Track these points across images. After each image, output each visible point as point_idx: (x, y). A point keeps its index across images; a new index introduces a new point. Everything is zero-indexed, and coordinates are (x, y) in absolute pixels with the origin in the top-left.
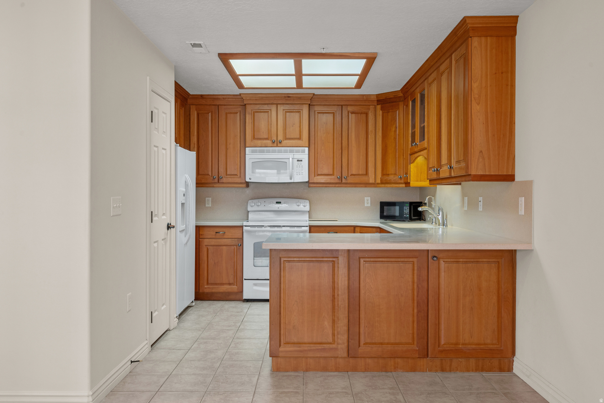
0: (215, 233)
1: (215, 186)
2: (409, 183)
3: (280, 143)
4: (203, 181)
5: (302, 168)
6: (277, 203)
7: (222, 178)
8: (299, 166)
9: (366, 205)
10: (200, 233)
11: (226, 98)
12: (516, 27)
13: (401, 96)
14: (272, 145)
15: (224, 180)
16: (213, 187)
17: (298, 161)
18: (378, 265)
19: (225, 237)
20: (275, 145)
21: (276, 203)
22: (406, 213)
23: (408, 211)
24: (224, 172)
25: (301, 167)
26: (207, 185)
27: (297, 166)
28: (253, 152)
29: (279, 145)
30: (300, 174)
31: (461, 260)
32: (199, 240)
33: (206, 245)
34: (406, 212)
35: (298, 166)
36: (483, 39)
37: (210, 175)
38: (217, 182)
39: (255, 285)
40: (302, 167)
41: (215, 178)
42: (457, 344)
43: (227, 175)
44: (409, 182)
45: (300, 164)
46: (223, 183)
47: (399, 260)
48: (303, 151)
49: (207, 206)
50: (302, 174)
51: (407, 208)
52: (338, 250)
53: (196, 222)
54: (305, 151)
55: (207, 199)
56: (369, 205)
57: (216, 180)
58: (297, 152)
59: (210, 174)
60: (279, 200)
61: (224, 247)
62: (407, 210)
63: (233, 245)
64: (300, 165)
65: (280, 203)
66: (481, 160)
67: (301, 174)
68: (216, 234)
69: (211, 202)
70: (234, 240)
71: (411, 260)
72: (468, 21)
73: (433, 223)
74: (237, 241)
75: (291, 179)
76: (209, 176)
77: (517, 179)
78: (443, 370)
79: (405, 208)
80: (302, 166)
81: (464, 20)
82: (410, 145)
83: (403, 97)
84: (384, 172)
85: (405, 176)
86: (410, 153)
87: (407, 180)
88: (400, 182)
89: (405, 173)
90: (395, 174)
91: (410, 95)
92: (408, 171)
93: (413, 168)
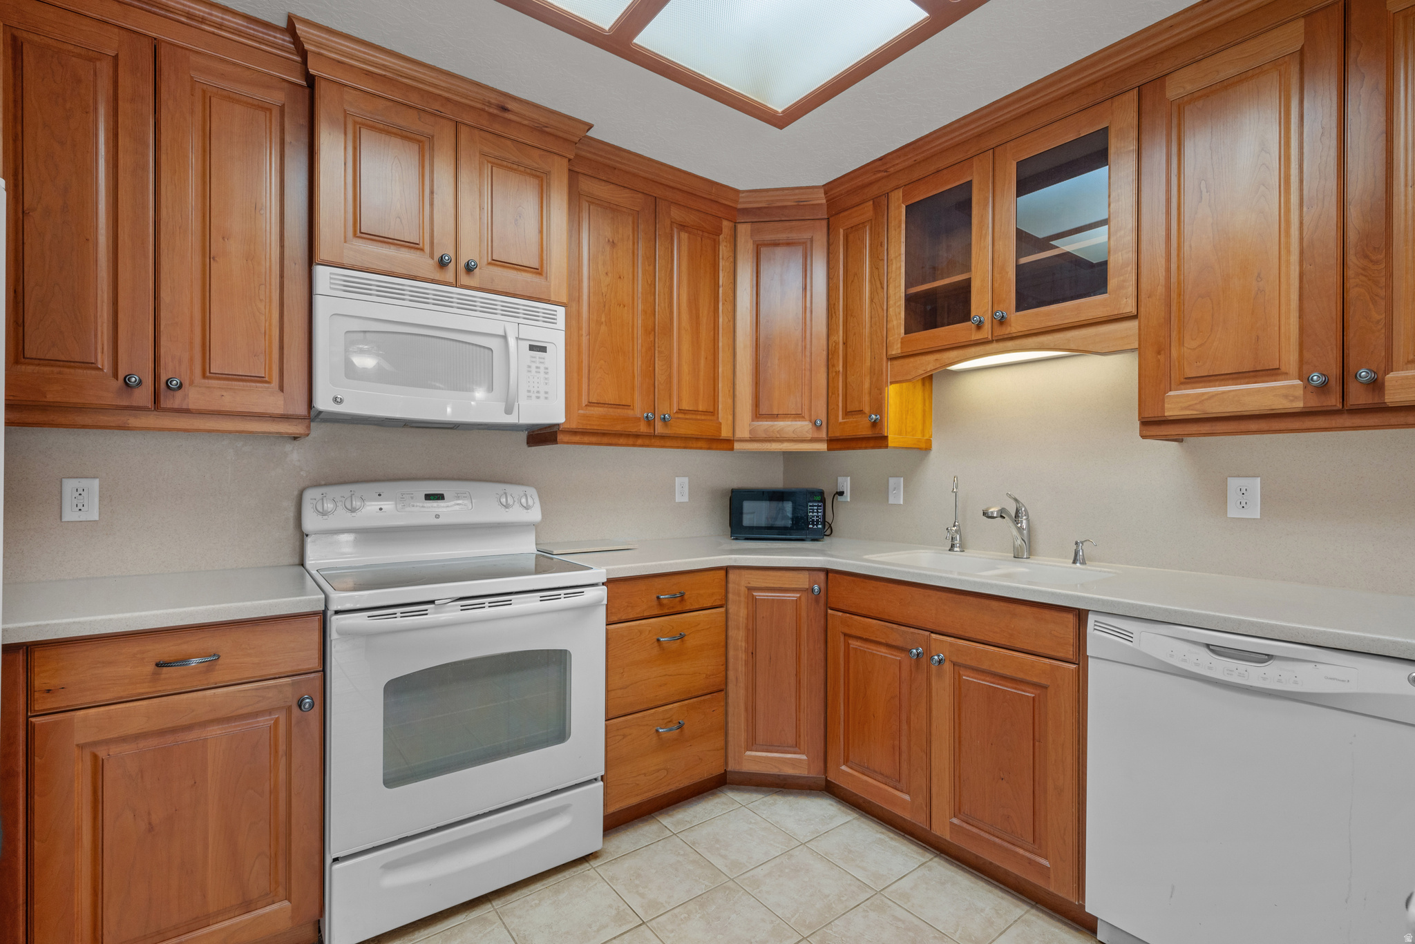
0: (151, 668)
1: (133, 422)
2: (887, 437)
3: (469, 269)
4: (50, 398)
5: (546, 376)
6: (429, 497)
7: (180, 387)
8: (537, 367)
9: (678, 499)
10: (39, 682)
11: (203, 20)
13: (818, 204)
14: (437, 276)
15: (194, 397)
16: (123, 428)
17: (532, 348)
19: (219, 676)
20: (449, 275)
21: (426, 499)
22: (815, 519)
23: (820, 514)
24: (191, 360)
25: (542, 370)
26: (80, 419)
27: (529, 367)
28: (349, 287)
29: (464, 279)
30: (538, 398)
32: (28, 725)
33: (81, 747)
34: (813, 516)
35: (533, 369)
37: (102, 370)
38: (150, 404)
39: (391, 867)
40: (546, 373)
41: (140, 383)
43: (208, 378)
44: (886, 435)
45: (538, 360)
46: (187, 411)
48: (551, 319)
49: (70, 515)
50: (546, 398)
51: (818, 506)
53: (3, 624)
54: (558, 317)
55: (69, 485)
56: (686, 499)
57: (143, 396)
58: (531, 316)
59: (104, 361)
60: (434, 488)
61: (215, 731)
62: (818, 512)
63: (270, 711)
64: (538, 365)
65: (440, 497)
67: (542, 395)
68: (154, 674)
69: (97, 500)
70: (275, 686)
73: (956, 549)
74: (293, 684)
75: (508, 411)
76: (94, 372)
79: (810, 506)
80: (547, 369)
82: (903, 331)
83: (825, 208)
84: (764, 410)
85: (840, 420)
86: (896, 350)
87: (865, 431)
88: (816, 435)
89: (847, 413)
90: (798, 416)
91: (897, 188)
92: (879, 405)
93: (893, 393)
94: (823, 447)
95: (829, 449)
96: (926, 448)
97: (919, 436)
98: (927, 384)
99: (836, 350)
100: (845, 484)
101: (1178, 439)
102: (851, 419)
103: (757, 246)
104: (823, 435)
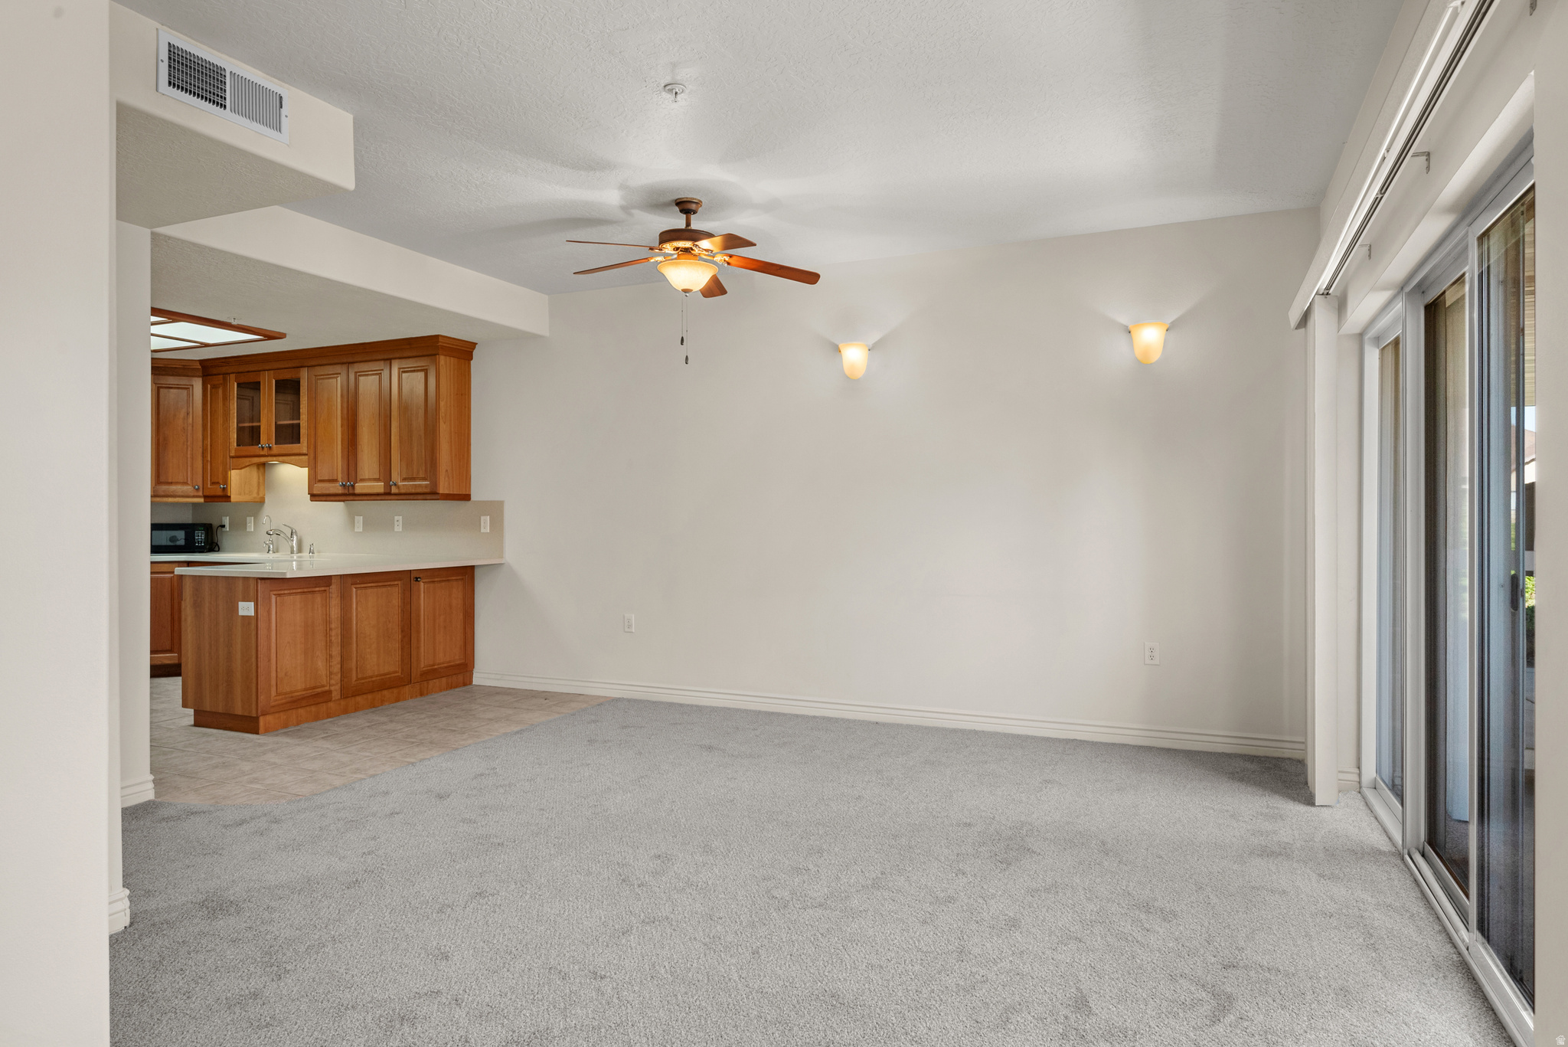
2: (232, 497)
12: (472, 352)
13: (196, 368)
18: (369, 591)
22: (200, 540)
23: (216, 537)
31: (436, 579)
36: (448, 358)
42: (434, 665)
44: (231, 495)
47: (386, 584)
51: (214, 532)
52: (330, 577)
62: (201, 536)
66: (447, 479)
71: (396, 583)
72: (440, 339)
77: (473, 498)
78: (422, 694)
79: (197, 533)
81: (437, 337)
82: (235, 444)
83: (201, 370)
84: (162, 479)
85: (209, 486)
86: (233, 454)
87: (220, 493)
88: (196, 494)
89: (213, 483)
90: (185, 483)
91: (233, 373)
92: (226, 480)
93: (235, 476)
94: (202, 500)
95: (205, 502)
96: (262, 502)
97: (255, 495)
98: (261, 469)
99: (207, 449)
100: (226, 521)
101: (343, 501)
102: (215, 486)
103: (159, 388)
104: (201, 494)
